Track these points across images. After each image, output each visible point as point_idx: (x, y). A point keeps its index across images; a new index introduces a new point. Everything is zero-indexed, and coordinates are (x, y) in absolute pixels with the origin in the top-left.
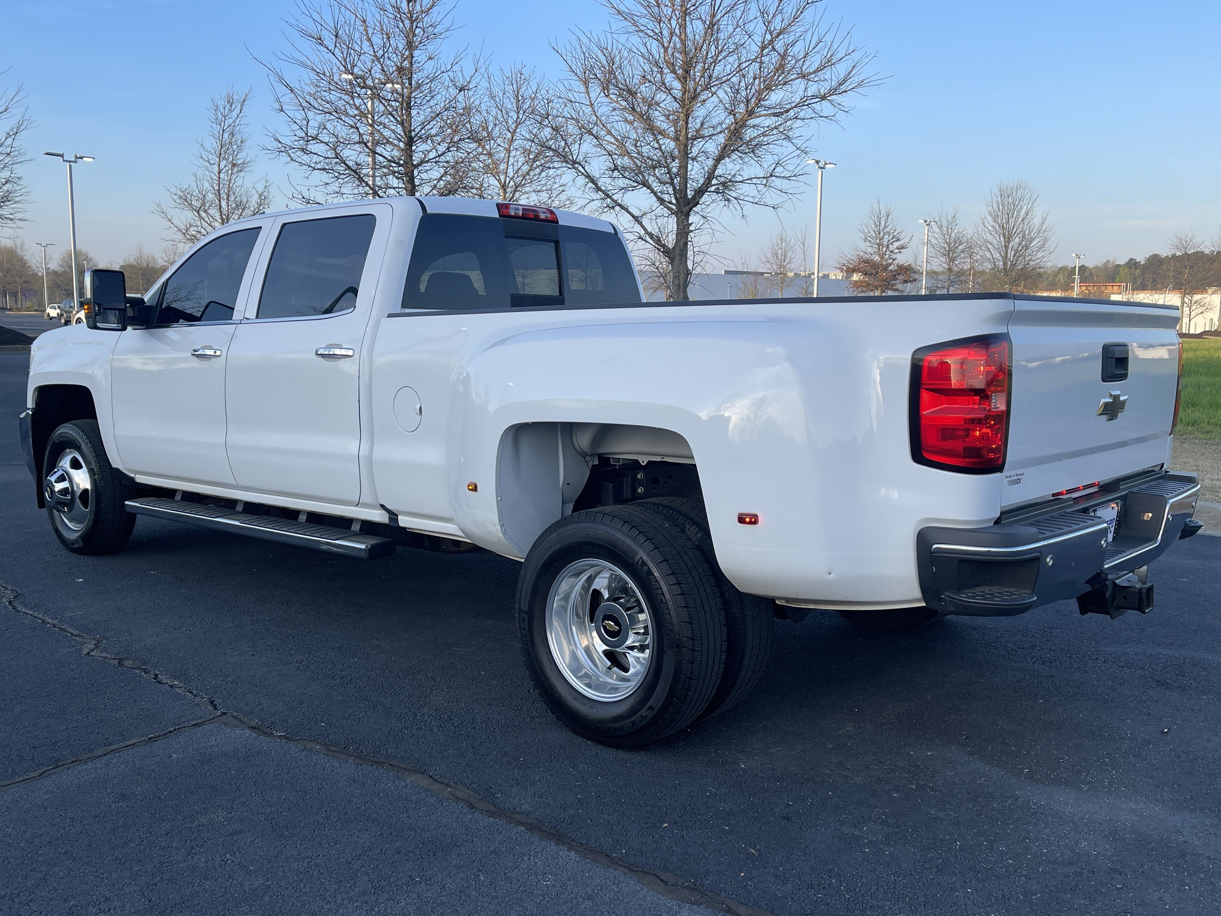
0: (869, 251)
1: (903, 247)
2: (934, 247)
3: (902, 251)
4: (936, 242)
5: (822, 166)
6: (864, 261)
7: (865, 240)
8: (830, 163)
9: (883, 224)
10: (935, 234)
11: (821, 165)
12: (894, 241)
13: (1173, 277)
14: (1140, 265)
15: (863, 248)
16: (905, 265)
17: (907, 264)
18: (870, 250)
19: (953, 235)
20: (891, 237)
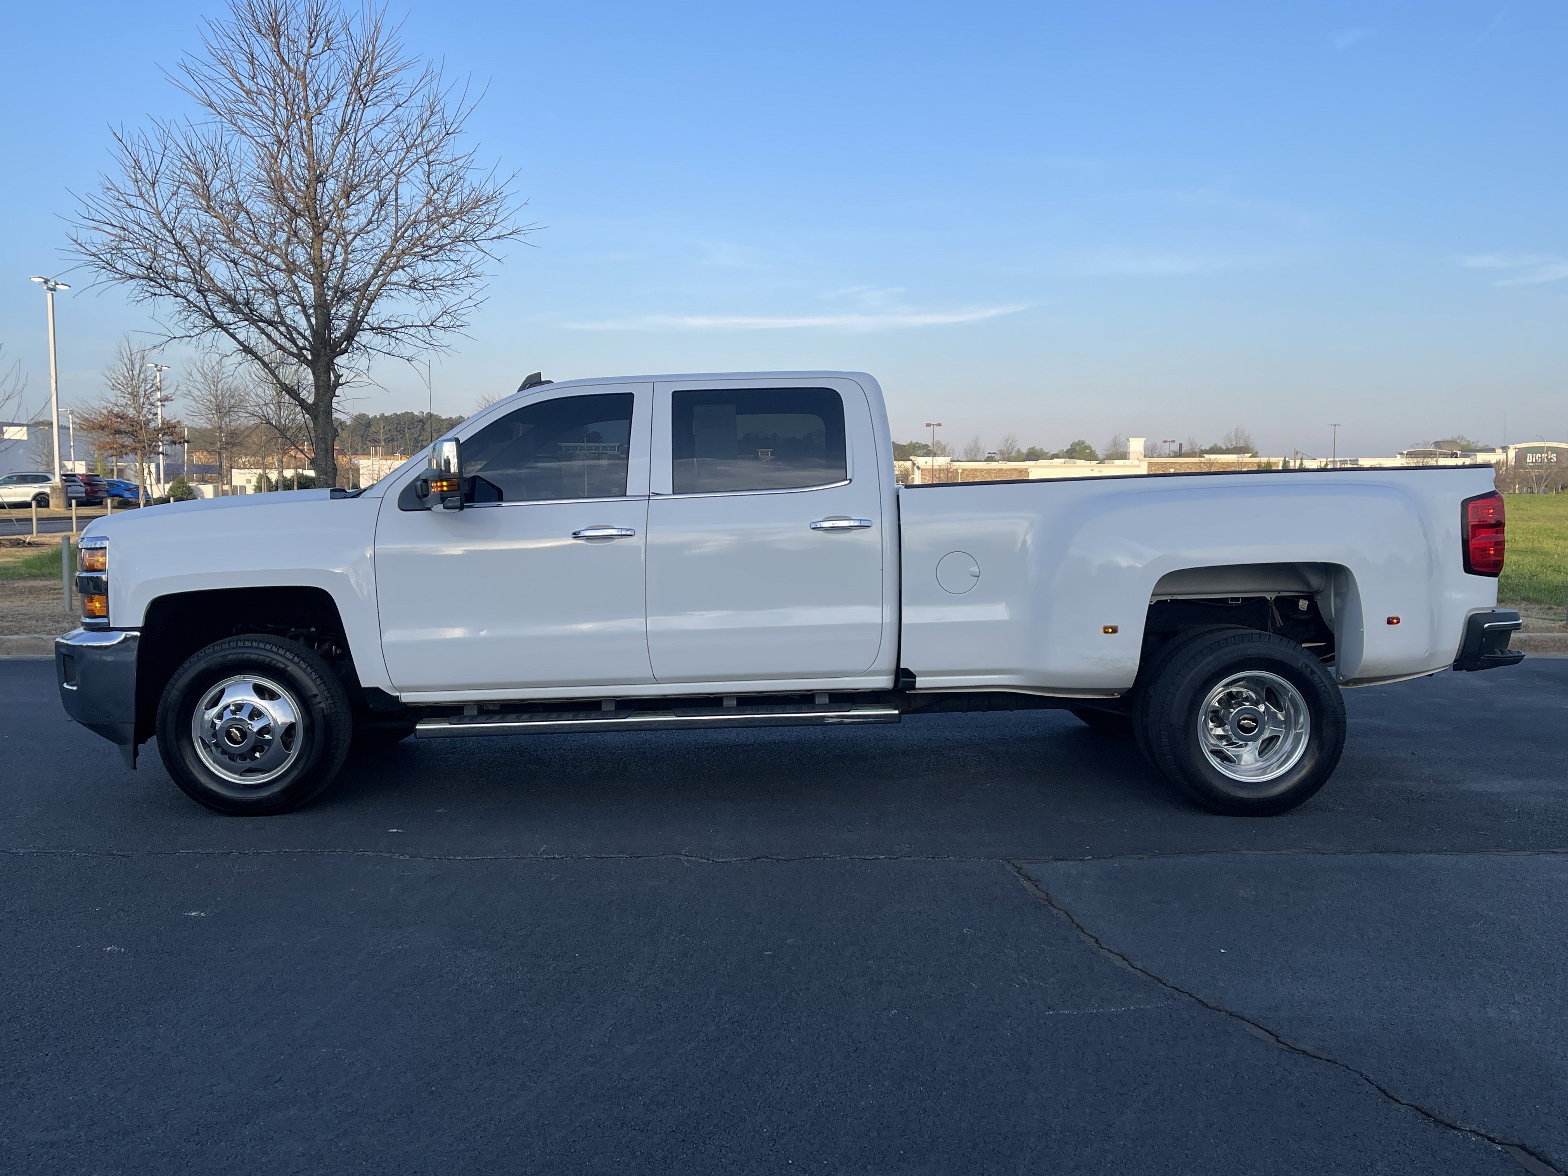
0: (117, 401)
1: (167, 399)
2: (196, 400)
3: (166, 403)
4: (199, 394)
5: (52, 287)
6: (117, 416)
7: (114, 388)
8: (62, 284)
9: (137, 367)
10: (197, 384)
11: (51, 284)
12: (152, 391)
13: (385, 440)
14: (346, 426)
15: (113, 400)
16: (173, 422)
17: (175, 421)
18: (122, 401)
19: (220, 385)
20: (149, 385)
